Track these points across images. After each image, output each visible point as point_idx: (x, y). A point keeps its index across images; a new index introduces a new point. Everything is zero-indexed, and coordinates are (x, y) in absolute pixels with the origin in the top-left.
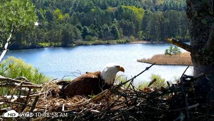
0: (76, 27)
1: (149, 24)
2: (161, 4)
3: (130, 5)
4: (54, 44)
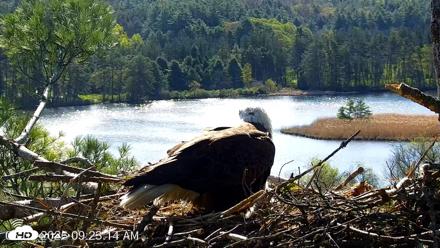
0: (155, 62)
1: (307, 56)
2: (330, 15)
3: (266, 17)
4: (110, 97)
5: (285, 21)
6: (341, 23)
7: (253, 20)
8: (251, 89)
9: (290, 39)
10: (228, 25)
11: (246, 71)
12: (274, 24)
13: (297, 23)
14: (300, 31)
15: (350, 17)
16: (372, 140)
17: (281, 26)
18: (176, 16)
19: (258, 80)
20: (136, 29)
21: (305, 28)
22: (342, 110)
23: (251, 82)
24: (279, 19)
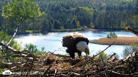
0: (50, 20)
1: (97, 18)
2: (104, 6)
3: (84, 6)
4: (35, 31)
5: (90, 8)
6: (108, 9)
7: (80, 7)
8: (80, 29)
9: (92, 13)
10: (72, 9)
11: (78, 23)
12: (87, 9)
13: (94, 8)
14: (95, 11)
15: (110, 7)
16: (117, 45)
17: (89, 9)
18: (56, 6)
19: (82, 26)
20: (44, 10)
21: (96, 10)
22: (108, 35)
23: (79, 27)
24: (88, 7)
